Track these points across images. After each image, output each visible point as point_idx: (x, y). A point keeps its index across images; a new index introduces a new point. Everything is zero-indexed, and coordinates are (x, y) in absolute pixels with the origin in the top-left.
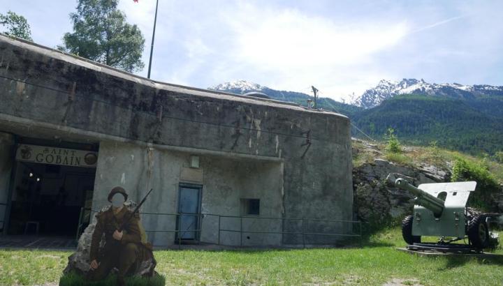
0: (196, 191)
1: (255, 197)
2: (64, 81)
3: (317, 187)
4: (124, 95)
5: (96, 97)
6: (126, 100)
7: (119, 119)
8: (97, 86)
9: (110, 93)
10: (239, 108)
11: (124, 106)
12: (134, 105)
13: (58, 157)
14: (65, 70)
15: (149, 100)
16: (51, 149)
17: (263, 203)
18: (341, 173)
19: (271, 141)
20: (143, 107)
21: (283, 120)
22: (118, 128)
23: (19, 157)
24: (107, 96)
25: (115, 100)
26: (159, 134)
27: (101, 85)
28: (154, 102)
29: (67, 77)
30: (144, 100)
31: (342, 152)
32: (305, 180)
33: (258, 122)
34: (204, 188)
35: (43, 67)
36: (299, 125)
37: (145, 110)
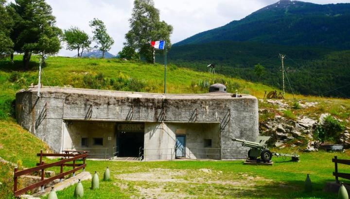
0: (183, 138)
1: (210, 138)
2: (130, 104)
3: (237, 133)
4: (151, 104)
5: (141, 107)
6: (152, 106)
7: (150, 114)
8: (141, 104)
9: (146, 105)
10: (199, 102)
11: (152, 109)
12: (155, 108)
13: (131, 128)
14: (130, 100)
15: (160, 104)
16: (128, 125)
17: (213, 141)
18: (251, 126)
19: (214, 114)
20: (159, 107)
21: (219, 104)
22: (150, 117)
23: (118, 129)
24: (145, 107)
25: (148, 107)
26: (166, 117)
27: (142, 103)
28: (163, 105)
29: (131, 102)
30: (159, 105)
31: (251, 116)
32: (231, 131)
33: (207, 107)
34: (187, 136)
35: (123, 101)
36: (227, 106)
37: (160, 108)
